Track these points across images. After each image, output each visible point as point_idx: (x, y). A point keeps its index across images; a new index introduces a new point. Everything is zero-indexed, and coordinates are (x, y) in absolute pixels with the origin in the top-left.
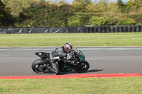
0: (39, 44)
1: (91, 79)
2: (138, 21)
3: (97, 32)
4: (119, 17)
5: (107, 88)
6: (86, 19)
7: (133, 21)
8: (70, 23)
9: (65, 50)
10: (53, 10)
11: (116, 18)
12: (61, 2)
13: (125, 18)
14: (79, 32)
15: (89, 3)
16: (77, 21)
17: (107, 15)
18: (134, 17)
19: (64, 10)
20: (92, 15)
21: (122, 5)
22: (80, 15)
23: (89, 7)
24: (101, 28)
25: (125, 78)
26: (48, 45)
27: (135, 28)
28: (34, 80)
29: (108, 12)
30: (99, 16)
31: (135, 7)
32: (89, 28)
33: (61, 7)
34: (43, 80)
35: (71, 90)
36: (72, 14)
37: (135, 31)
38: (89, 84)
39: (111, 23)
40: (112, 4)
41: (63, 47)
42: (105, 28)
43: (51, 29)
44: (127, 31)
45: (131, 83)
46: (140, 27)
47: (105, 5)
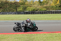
0: (5, 19)
1: (27, 34)
2: (47, 9)
3: (30, 14)
4: (39, 7)
5: (34, 38)
6: (25, 8)
7: (45, 9)
8: (18, 10)
9: (27, 22)
10: (11, 4)
11: (38, 8)
12: (14, 1)
13: (42, 8)
14: (22, 14)
15: (26, 1)
16: (21, 9)
17: (34, 6)
18: (46, 7)
19: (16, 4)
20: (27, 6)
21: (41, 2)
22: (23, 6)
23: (26, 3)
24: (32, 12)
25: (42, 34)
26: (8, 19)
27: (46, 12)
28: (3, 35)
30: (30, 7)
31: (46, 3)
32: (26, 12)
33: (14, 3)
34: (7, 35)
35: (18, 39)
36: (19, 6)
37: (46, 13)
38: (26, 36)
39: (36, 10)
40: (36, 2)
41: (26, 20)
42: (33, 12)
43: (10, 13)
44: (42, 14)
45: (44, 36)
46: (48, 12)
47: (33, 2)
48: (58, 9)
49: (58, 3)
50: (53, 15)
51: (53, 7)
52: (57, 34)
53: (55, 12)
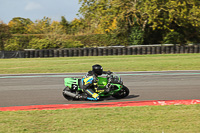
1: (31, 111)
2: (85, 44)
3: (38, 56)
4: (64, 38)
5: (50, 122)
6: (25, 42)
7: (80, 43)
8: (7, 46)
11: (60, 40)
13: (71, 40)
14: (18, 57)
16: (15, 44)
17: (50, 36)
18: (81, 38)
20: (32, 37)
21: (67, 25)
22: (18, 37)
23: (28, 28)
24: (43, 52)
25: (71, 109)
27: (83, 51)
29: (50, 34)
30: (40, 38)
31: (82, 26)
32: (29, 52)
35: (8, 124)
36: (9, 36)
37: (82, 55)
38: (29, 117)
39: (55, 46)
40: (55, 24)
42: (47, 52)
44: (72, 55)
45: (78, 115)
46: (88, 50)
47: (48, 25)
48: (115, 44)
49: (114, 25)
50: (100, 58)
51: (99, 37)
52: (113, 108)
53: (107, 50)
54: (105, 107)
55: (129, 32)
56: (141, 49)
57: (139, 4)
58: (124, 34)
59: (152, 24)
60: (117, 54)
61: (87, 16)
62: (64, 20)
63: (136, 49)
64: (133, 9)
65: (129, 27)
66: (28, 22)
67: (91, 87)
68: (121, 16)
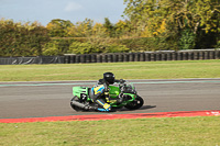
1: (71, 122)
2: (131, 48)
3: (79, 62)
4: (108, 42)
5: (92, 134)
6: (65, 46)
7: (125, 48)
8: (45, 51)
10: (23, 35)
11: (103, 44)
12: (32, 25)
13: (115, 44)
14: (57, 62)
16: (54, 48)
17: (92, 40)
18: (126, 42)
19: (37, 35)
20: (72, 41)
21: (111, 27)
22: (58, 41)
23: (68, 31)
24: (85, 57)
25: (115, 120)
26: (16, 79)
27: (128, 56)
29: (93, 37)
30: (81, 41)
31: (127, 29)
32: (69, 57)
33: (32, 31)
34: (11, 125)
35: (46, 136)
36: (48, 40)
37: (128, 60)
38: (70, 128)
39: (97, 50)
40: (97, 27)
42: (89, 57)
43: (21, 59)
44: (117, 61)
45: (123, 126)
46: (133, 55)
47: (90, 27)
48: (164, 48)
50: (147, 63)
51: (147, 40)
52: (161, 118)
53: (155, 55)
54: (153, 118)
55: (179, 35)
56: (193, 54)
57: (191, 4)
58: (174, 38)
59: (204, 26)
60: (166, 59)
61: (132, 18)
62: (108, 22)
63: (187, 53)
64: (184, 10)
65: (180, 29)
66: (68, 24)
67: (102, 97)
68: (171, 18)
